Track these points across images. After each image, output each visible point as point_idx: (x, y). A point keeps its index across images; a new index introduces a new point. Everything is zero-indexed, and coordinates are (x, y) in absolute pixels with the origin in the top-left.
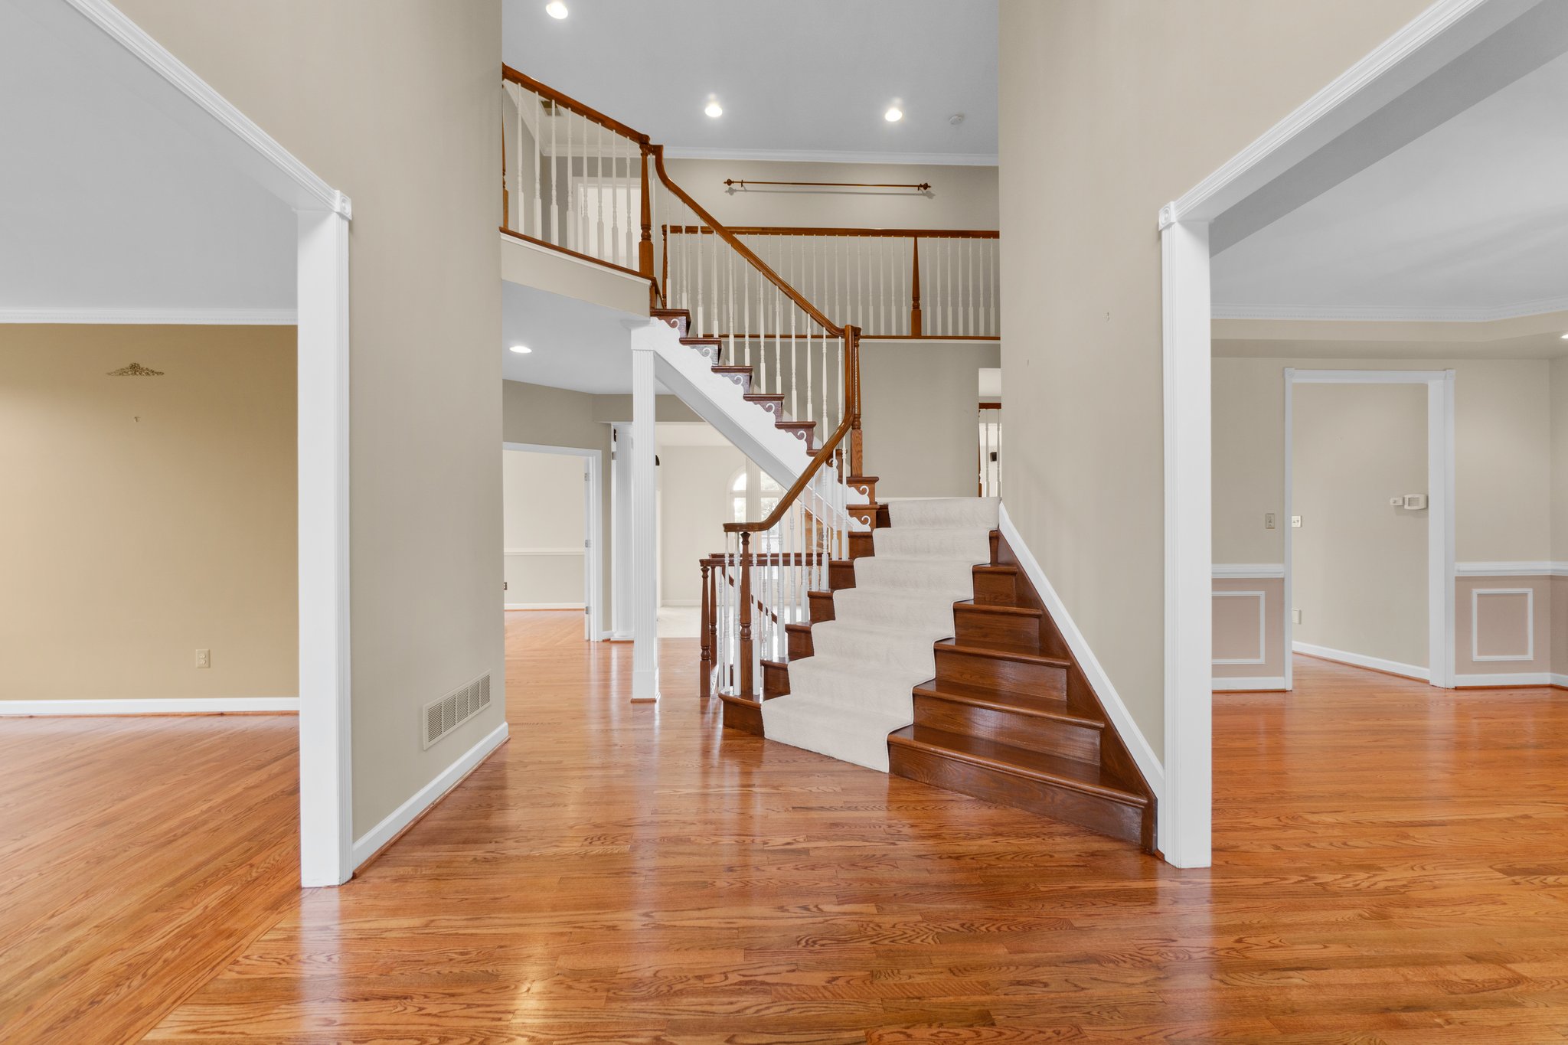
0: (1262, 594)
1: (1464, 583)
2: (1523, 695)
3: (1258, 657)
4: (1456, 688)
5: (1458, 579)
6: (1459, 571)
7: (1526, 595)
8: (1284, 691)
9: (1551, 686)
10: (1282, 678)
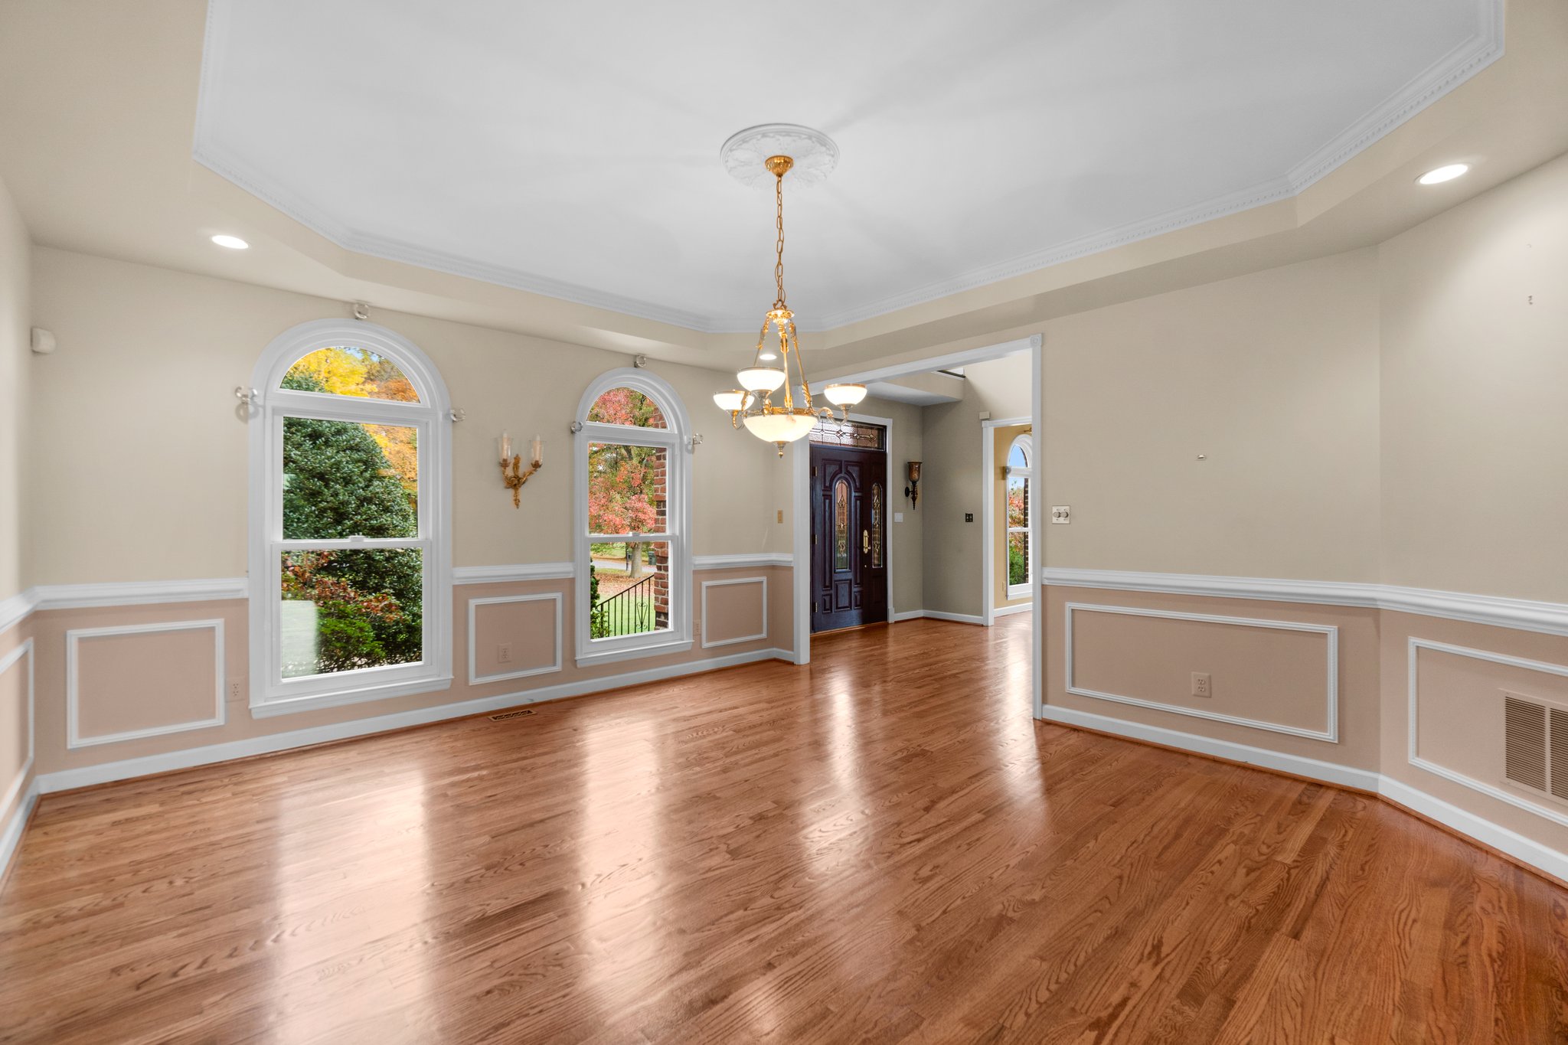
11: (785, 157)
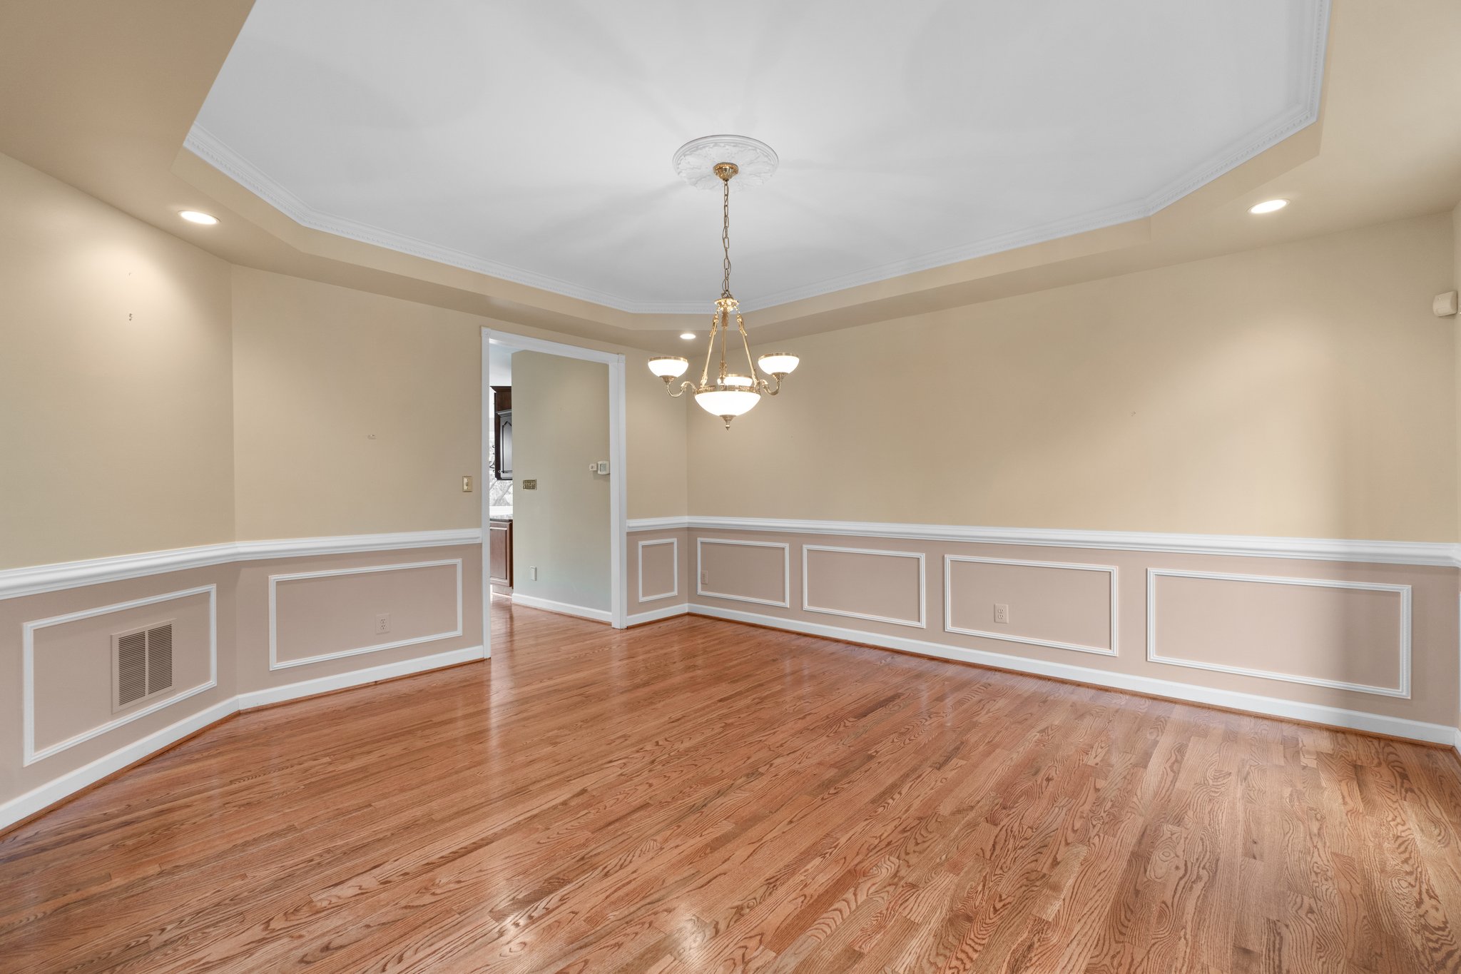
0: (458, 561)
1: (633, 536)
2: (668, 626)
3: (455, 629)
4: (628, 628)
5: (629, 534)
6: (629, 527)
7: (672, 543)
8: (482, 661)
9: (689, 614)
10: (480, 647)
11: (732, 164)
